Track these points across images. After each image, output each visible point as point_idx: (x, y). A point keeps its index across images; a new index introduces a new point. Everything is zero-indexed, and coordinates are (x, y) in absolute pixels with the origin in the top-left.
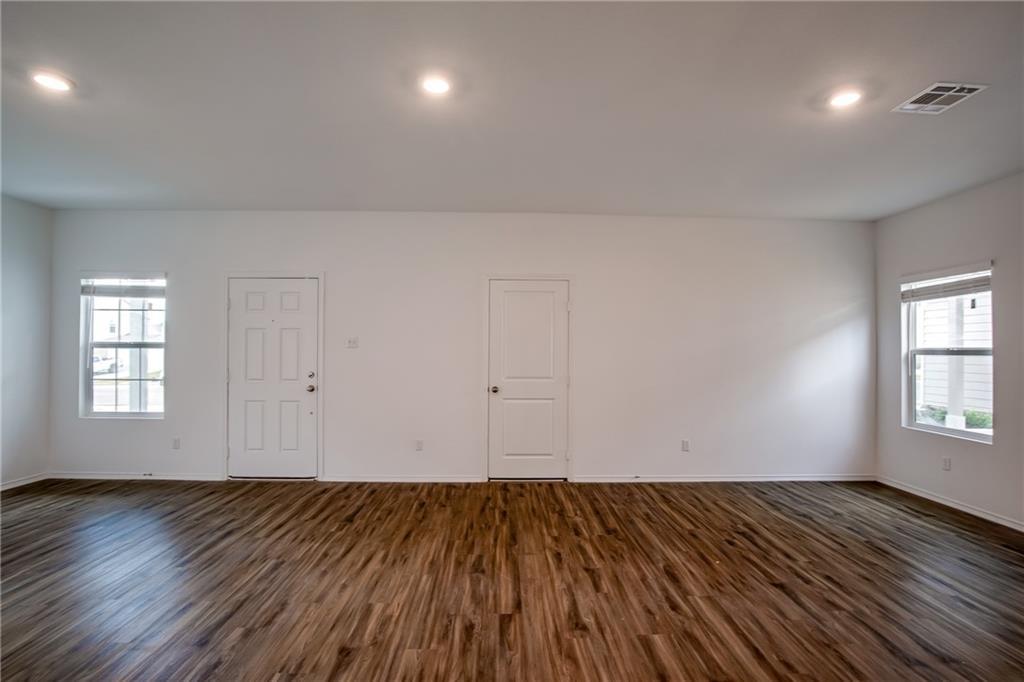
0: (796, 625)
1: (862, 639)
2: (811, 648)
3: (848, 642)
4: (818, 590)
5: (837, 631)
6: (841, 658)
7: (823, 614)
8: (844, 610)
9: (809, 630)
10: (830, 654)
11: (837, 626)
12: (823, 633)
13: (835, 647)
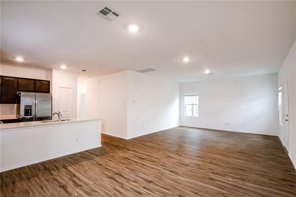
0: (140, 172)
1: (126, 174)
2: (135, 169)
3: (129, 173)
4: (140, 185)
5: (132, 174)
6: (129, 169)
7: (136, 178)
8: (132, 181)
9: (137, 172)
10: (131, 169)
11: (132, 176)
12: (134, 173)
13: (131, 171)
